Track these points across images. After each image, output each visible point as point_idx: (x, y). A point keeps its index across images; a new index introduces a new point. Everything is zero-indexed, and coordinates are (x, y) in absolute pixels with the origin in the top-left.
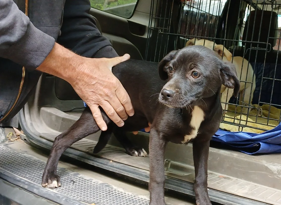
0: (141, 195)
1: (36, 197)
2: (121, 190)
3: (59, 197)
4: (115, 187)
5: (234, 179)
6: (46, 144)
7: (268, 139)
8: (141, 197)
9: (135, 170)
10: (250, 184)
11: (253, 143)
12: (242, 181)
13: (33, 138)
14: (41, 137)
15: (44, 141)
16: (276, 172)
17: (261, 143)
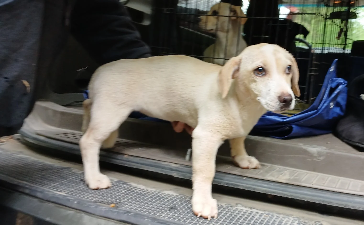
0: (166, 190)
1: (41, 202)
2: (142, 187)
3: (69, 200)
4: (134, 185)
5: (269, 165)
6: (45, 142)
7: (301, 121)
8: (167, 192)
9: (156, 163)
10: (288, 169)
11: (284, 126)
12: (279, 167)
13: (28, 137)
14: (38, 134)
15: (42, 138)
16: (316, 155)
17: (294, 126)
